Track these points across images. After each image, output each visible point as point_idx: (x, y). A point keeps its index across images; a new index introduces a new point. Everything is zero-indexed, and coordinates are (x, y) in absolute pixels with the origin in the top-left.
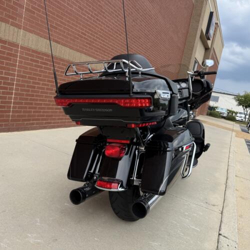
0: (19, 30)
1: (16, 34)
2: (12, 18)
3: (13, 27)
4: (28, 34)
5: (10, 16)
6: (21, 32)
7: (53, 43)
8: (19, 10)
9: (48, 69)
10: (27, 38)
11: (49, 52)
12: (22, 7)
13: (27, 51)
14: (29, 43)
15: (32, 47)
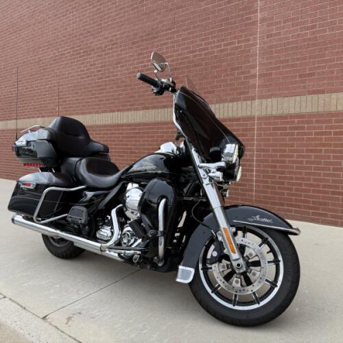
2: (244, 93)
3: (245, 102)
4: (264, 101)
5: (241, 93)
6: (257, 102)
7: (309, 97)
8: (252, 81)
9: (305, 134)
10: (264, 106)
11: (303, 111)
12: (254, 76)
13: (267, 120)
14: (268, 110)
15: (274, 113)
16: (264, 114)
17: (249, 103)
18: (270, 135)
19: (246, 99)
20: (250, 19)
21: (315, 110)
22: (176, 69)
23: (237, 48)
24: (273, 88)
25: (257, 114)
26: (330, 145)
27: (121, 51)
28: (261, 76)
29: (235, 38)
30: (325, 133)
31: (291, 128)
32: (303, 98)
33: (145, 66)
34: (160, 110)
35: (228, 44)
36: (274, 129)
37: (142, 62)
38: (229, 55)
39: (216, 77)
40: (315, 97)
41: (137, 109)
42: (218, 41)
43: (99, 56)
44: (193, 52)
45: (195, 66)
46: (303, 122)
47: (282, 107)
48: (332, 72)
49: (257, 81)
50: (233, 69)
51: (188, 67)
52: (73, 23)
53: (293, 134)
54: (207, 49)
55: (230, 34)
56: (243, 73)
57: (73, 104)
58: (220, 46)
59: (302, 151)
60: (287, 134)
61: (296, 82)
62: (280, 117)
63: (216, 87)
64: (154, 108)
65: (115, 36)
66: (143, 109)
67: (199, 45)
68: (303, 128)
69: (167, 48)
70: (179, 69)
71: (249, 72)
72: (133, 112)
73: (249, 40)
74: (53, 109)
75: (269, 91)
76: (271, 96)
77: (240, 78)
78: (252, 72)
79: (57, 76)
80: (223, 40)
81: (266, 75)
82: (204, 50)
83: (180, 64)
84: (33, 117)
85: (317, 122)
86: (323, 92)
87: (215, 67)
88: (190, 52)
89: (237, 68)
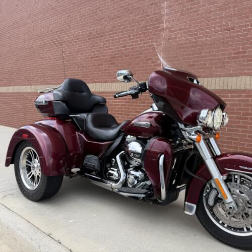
20: (159, 27)
22: (114, 58)
23: (151, 46)
27: (82, 43)
29: (150, 39)
33: (95, 54)
34: (103, 84)
35: (145, 43)
37: (94, 52)
38: (145, 50)
39: (137, 64)
42: (140, 41)
43: (67, 46)
44: (125, 47)
45: (125, 56)
48: (205, 64)
50: (148, 60)
51: (121, 57)
52: (53, 24)
54: (133, 45)
55: (147, 36)
56: (153, 62)
57: (50, 77)
58: (140, 44)
63: (137, 70)
64: (99, 82)
65: (78, 33)
67: (128, 43)
69: (109, 43)
70: (115, 57)
71: (157, 62)
73: (157, 42)
74: (37, 80)
77: (151, 66)
79: (41, 58)
80: (142, 40)
82: (131, 45)
83: (117, 54)
84: (25, 85)
87: (137, 58)
88: (122, 47)
89: (150, 59)
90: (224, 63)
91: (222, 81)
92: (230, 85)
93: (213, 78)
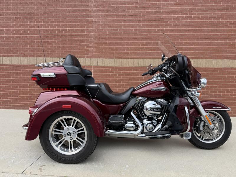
0: (91, 59)
1: (89, 62)
2: (86, 54)
3: (87, 59)
4: (96, 59)
5: (85, 54)
6: (93, 59)
7: (116, 59)
8: (90, 49)
9: (114, 75)
10: (96, 62)
11: (113, 65)
12: (91, 47)
13: (98, 68)
14: (98, 63)
15: (101, 65)
16: (96, 65)
17: (89, 59)
18: (99, 75)
19: (88, 57)
20: (89, 20)
21: (118, 65)
22: (47, 37)
23: (82, 32)
24: (100, 54)
25: (93, 65)
26: (124, 80)
27: (7, 20)
28: (94, 47)
29: (81, 27)
30: (122, 75)
31: (108, 72)
32: (113, 60)
33: (25, 32)
34: (35, 58)
35: (77, 30)
36: (101, 72)
37: (23, 30)
38: (78, 35)
39: (71, 44)
40: (118, 59)
41: (18, 56)
42: (73, 27)
45: (59, 37)
46: (113, 70)
47: (105, 63)
48: (124, 50)
49: (93, 50)
50: (80, 42)
51: (54, 37)
53: (109, 75)
54: (66, 30)
55: (79, 25)
56: (86, 45)
58: (73, 30)
59: (113, 82)
60: (107, 75)
61: (110, 52)
62: (104, 67)
63: (71, 49)
64: (31, 56)
66: (23, 56)
67: (61, 27)
68: (113, 72)
69: (41, 25)
70: (49, 37)
71: (88, 45)
72: (15, 57)
73: (88, 30)
75: (99, 55)
76: (99, 57)
77: (84, 47)
78: (90, 45)
80: (75, 27)
81: (97, 47)
82: (64, 30)
83: (50, 34)
85: (119, 70)
86: (121, 58)
88: (56, 30)
89: (83, 42)
90: (136, 50)
91: (135, 61)
92: (140, 64)
93: (130, 59)
